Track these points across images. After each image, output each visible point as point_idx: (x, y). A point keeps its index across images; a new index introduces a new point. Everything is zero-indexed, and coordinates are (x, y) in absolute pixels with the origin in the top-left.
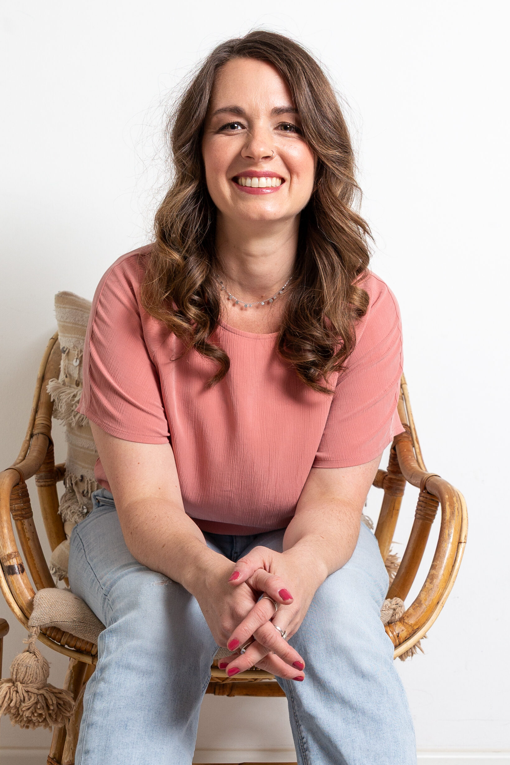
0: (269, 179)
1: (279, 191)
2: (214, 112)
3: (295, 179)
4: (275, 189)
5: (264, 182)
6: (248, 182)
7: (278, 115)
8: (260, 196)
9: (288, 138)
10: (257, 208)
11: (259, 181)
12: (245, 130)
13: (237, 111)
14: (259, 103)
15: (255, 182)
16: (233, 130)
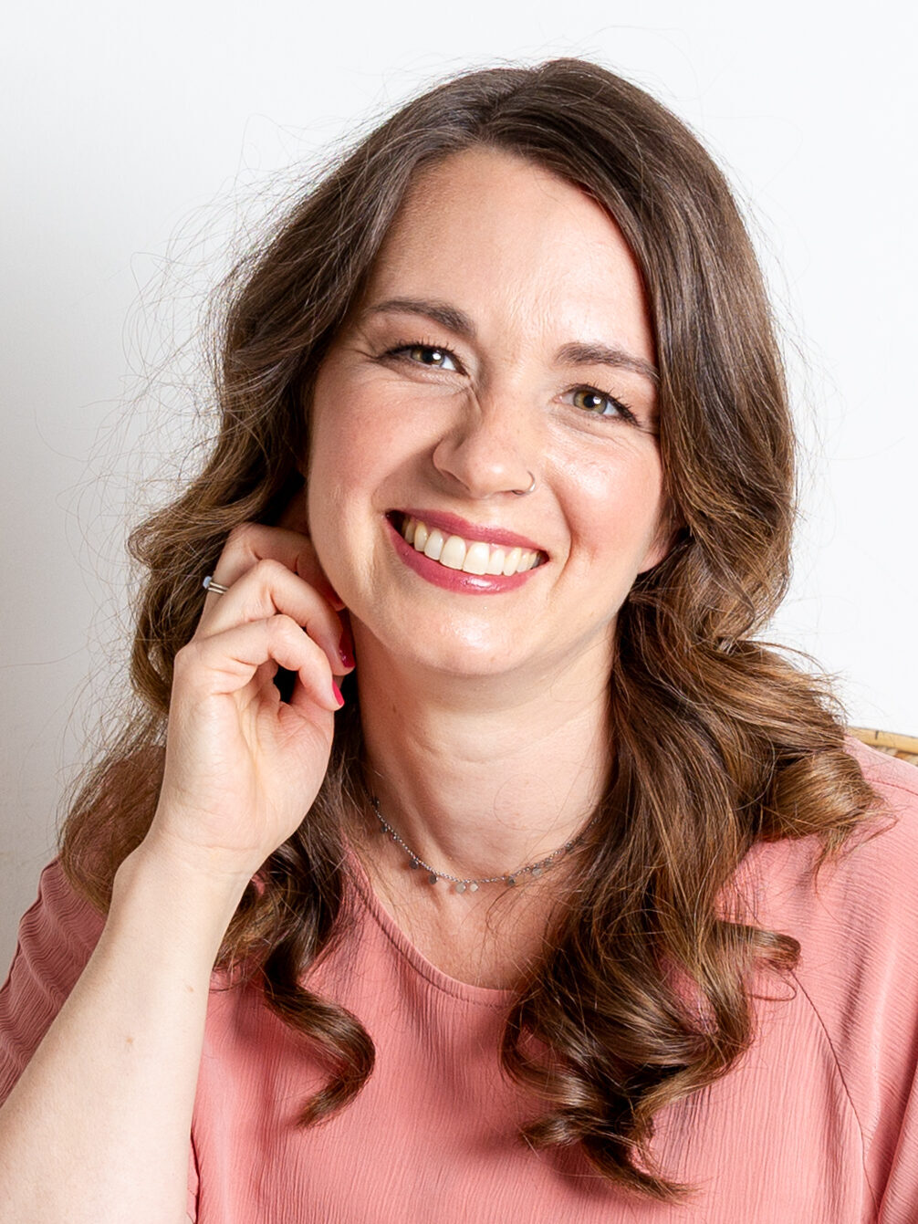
0: (500, 552)
1: (522, 590)
2: (379, 300)
3: (581, 560)
4: (513, 582)
5: (480, 559)
6: (433, 544)
7: (577, 365)
8: (458, 595)
9: (589, 436)
10: (442, 630)
11: (467, 551)
12: (465, 381)
13: (453, 321)
14: (525, 318)
15: (452, 552)
16: (428, 366)
